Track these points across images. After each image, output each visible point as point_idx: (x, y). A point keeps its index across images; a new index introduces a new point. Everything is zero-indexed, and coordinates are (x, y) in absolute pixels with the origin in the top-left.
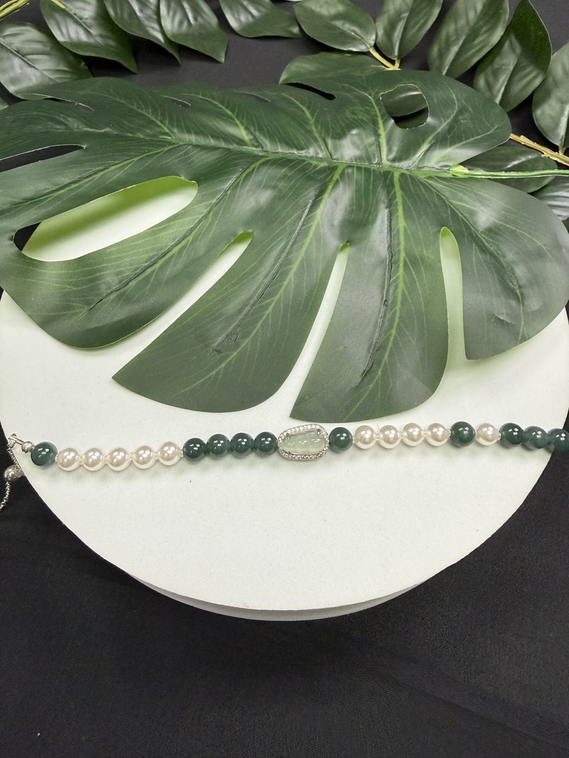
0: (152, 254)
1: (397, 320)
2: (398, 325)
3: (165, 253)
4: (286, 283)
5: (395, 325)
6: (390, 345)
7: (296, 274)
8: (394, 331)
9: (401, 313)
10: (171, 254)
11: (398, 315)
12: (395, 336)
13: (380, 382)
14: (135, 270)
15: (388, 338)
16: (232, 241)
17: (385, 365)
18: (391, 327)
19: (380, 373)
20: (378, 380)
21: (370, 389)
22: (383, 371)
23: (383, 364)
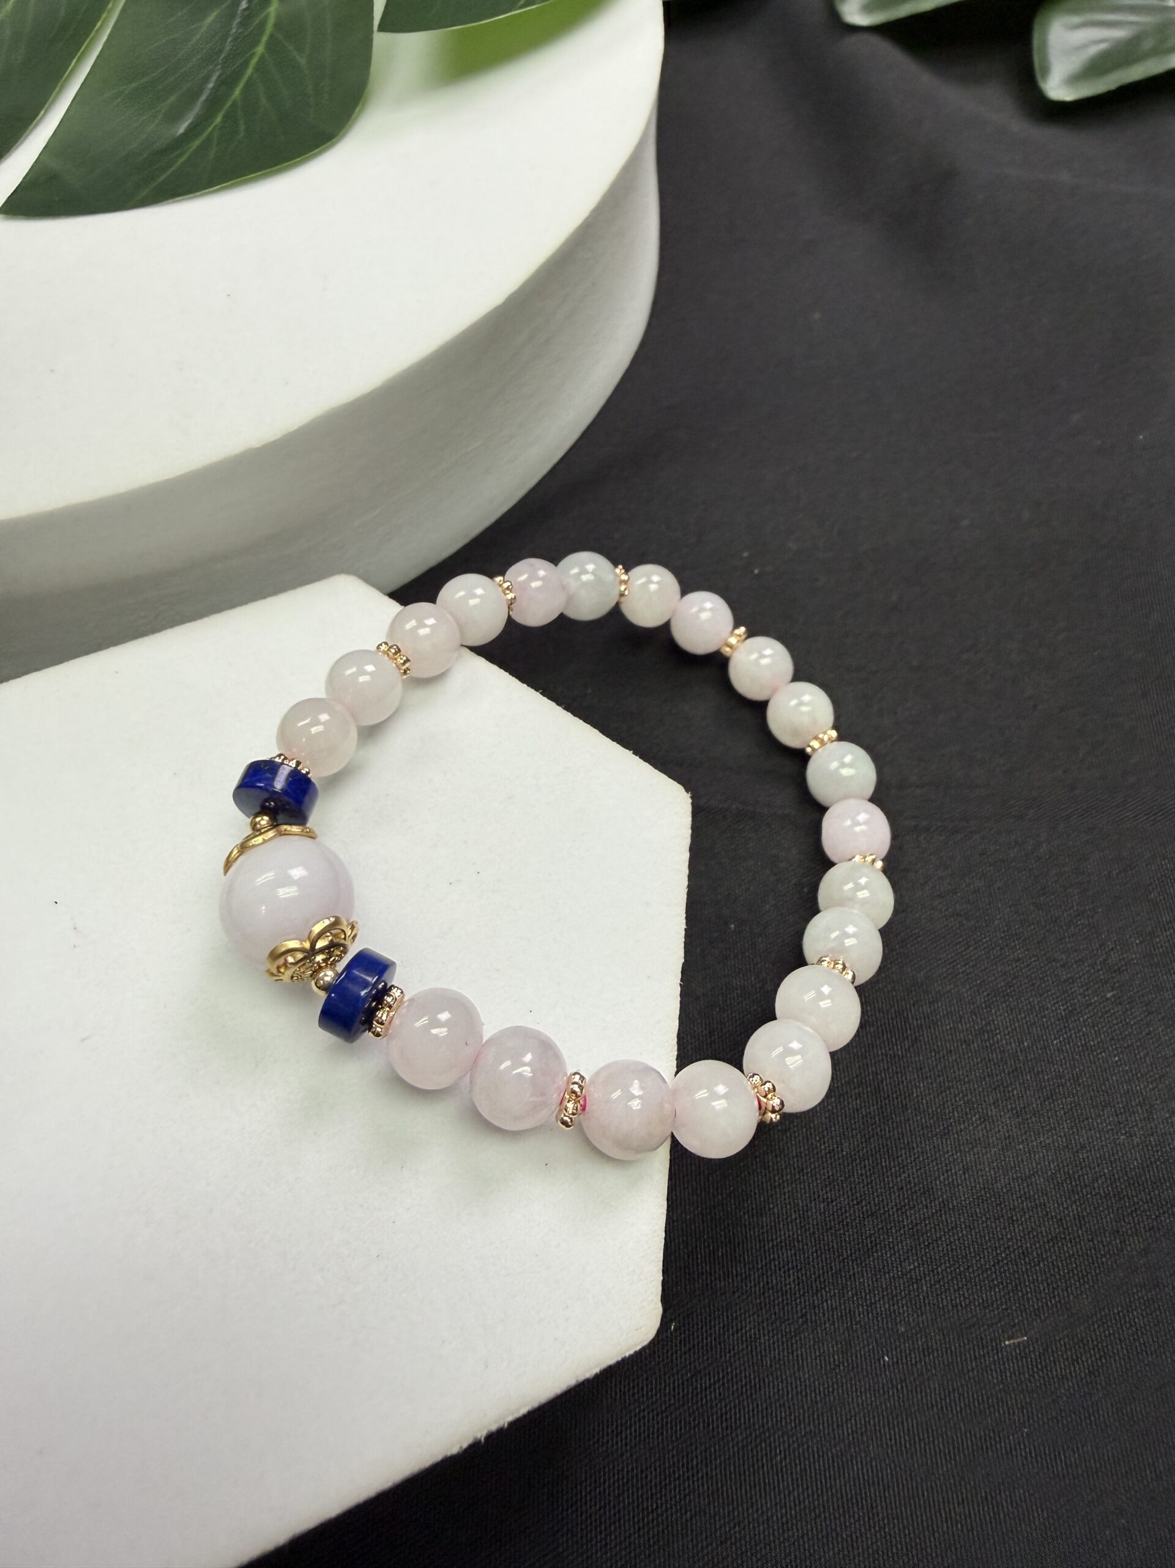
1: (269, 28)
2: (271, 36)
5: (265, 38)
6: (249, 71)
8: (260, 49)
9: (278, 17)
11: (271, 21)
12: (262, 59)
13: (216, 134)
15: (246, 63)
17: (234, 105)
18: (256, 43)
19: (219, 119)
20: (212, 132)
21: (191, 150)
22: (226, 118)
23: (229, 104)
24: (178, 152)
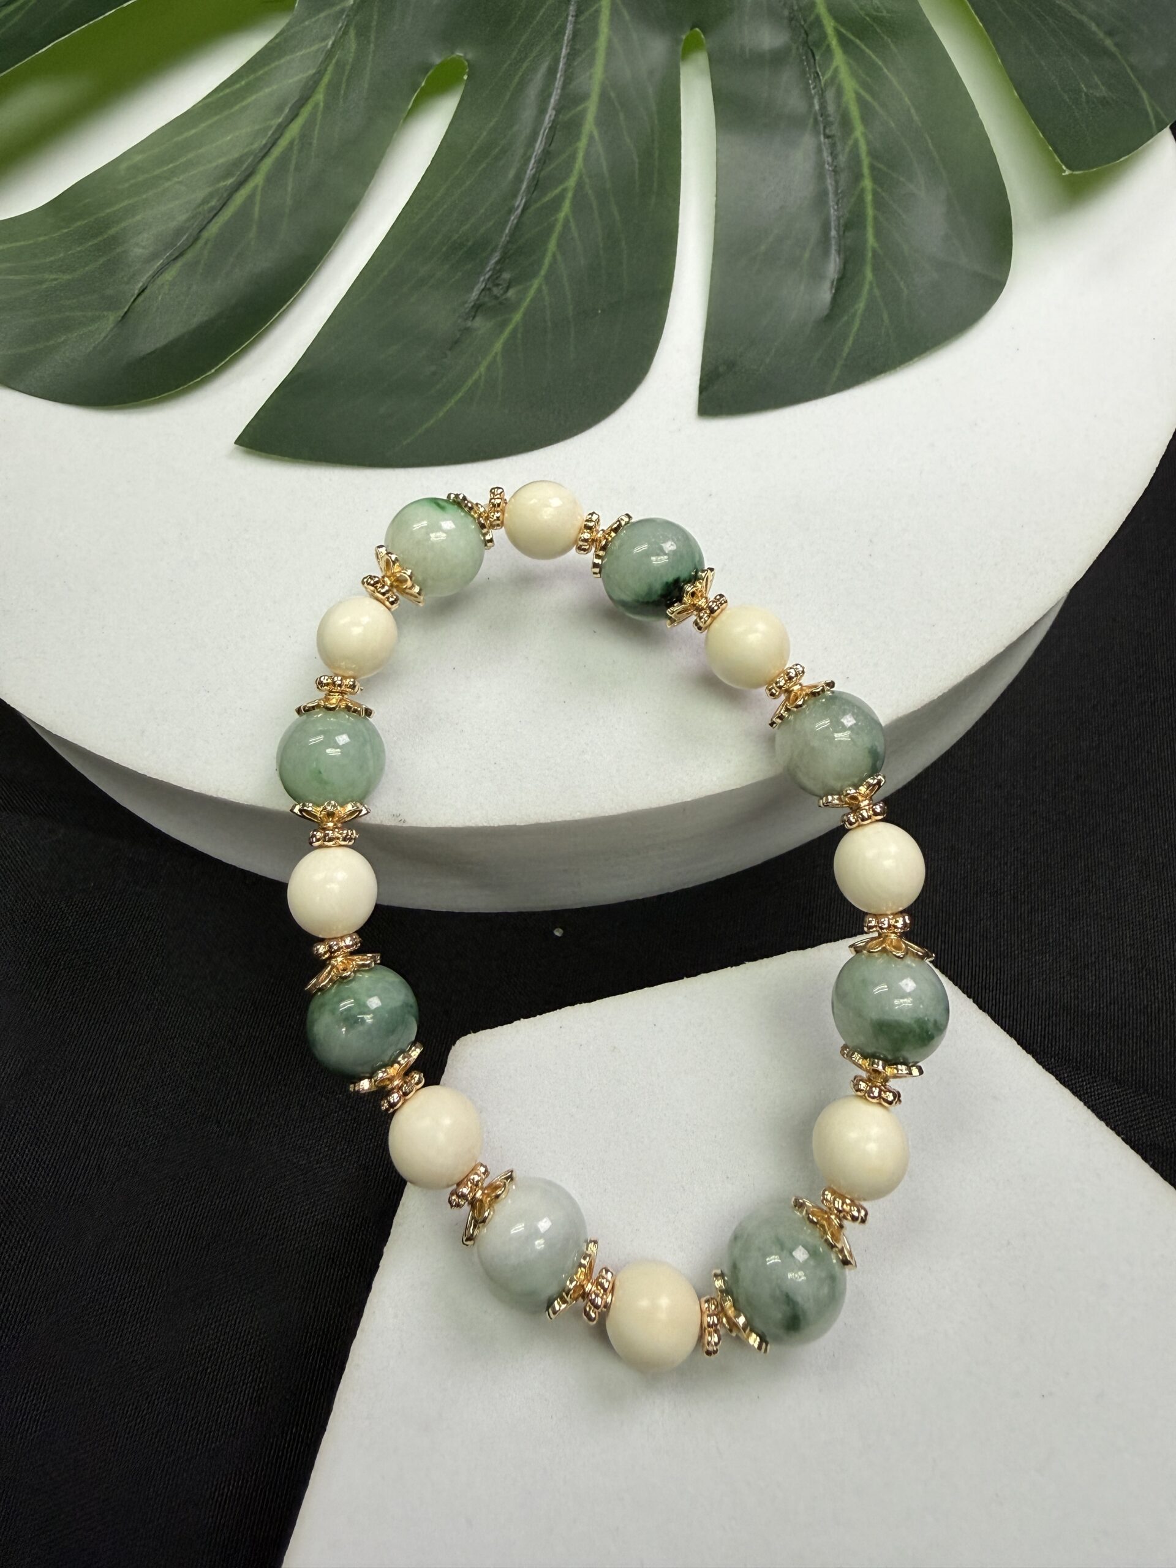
0: (235, 155)
1: (866, 161)
2: (872, 168)
3: (269, 146)
4: (583, 143)
5: (866, 171)
6: (870, 212)
7: (600, 122)
8: (867, 183)
9: (868, 143)
10: (283, 143)
11: (864, 147)
12: (875, 193)
13: (877, 292)
14: (205, 201)
15: (860, 199)
16: (423, 84)
17: (875, 253)
18: (858, 177)
19: (869, 275)
20: (871, 289)
21: (860, 312)
22: (875, 270)
23: (870, 254)
24: (845, 318)
